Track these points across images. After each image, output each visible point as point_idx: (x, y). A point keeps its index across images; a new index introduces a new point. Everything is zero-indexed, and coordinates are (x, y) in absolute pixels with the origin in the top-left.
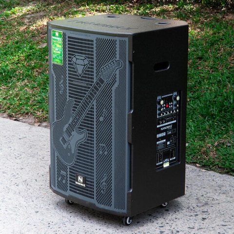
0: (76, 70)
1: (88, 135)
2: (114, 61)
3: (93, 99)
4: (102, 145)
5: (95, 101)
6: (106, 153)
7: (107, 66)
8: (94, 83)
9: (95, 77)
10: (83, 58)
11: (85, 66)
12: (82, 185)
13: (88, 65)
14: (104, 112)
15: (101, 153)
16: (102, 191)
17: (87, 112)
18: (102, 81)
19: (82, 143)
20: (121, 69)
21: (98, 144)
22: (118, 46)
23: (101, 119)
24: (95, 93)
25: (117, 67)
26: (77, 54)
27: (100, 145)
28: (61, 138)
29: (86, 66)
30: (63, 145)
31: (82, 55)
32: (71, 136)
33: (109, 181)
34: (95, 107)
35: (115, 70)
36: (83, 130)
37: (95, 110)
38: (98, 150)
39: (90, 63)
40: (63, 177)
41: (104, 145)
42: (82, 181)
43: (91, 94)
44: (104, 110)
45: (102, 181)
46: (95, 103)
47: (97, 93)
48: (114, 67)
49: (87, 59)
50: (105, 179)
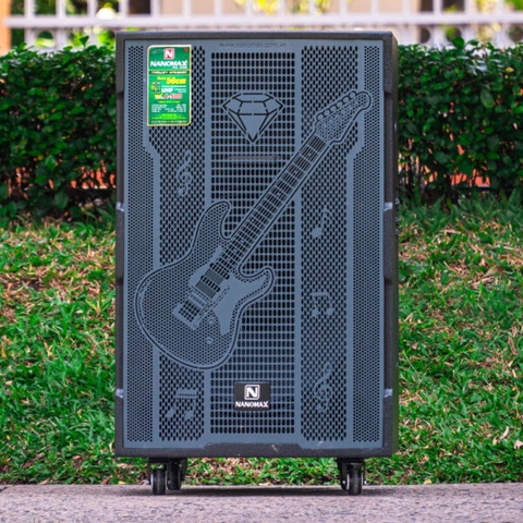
0: (238, 129)
1: (277, 278)
2: (353, 95)
3: (294, 189)
4: (319, 294)
5: (300, 192)
6: (330, 311)
7: (333, 109)
8: (296, 151)
9: (298, 137)
10: (264, 98)
11: (268, 114)
12: (256, 405)
13: (280, 113)
14: (325, 215)
15: (315, 313)
16: (319, 407)
17: (276, 222)
18: (318, 144)
19: (259, 301)
20: (368, 110)
21: (306, 294)
22: (361, 60)
23: (317, 233)
24: (300, 175)
25: (359, 108)
26: (242, 91)
27: (314, 294)
28: (180, 306)
29: (271, 116)
30: (187, 322)
31: (260, 91)
32: (218, 294)
33: (337, 379)
34: (298, 207)
35: (354, 115)
36: (259, 270)
37: (298, 215)
38: (306, 309)
39: (286, 106)
40: (185, 404)
41: (325, 293)
42: (256, 395)
43: (286, 177)
44: (325, 209)
45: (319, 382)
46: (298, 198)
47: (306, 173)
48: (350, 108)
49: (277, 98)
50: (327, 376)
